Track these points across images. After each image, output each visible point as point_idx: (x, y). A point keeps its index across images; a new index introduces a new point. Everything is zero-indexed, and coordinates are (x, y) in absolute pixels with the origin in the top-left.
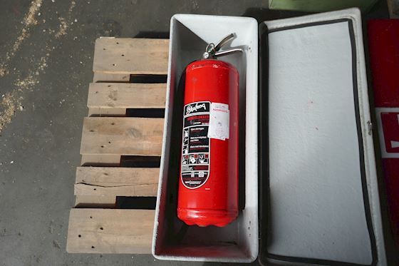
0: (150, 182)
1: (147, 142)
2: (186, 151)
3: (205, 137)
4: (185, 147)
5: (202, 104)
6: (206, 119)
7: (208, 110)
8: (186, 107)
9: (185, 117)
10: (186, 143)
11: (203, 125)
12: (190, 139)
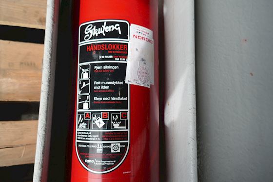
0: (14, 143)
1: (10, 80)
2: (86, 106)
3: (121, 83)
4: (83, 98)
5: (114, 23)
6: (123, 51)
7: (125, 35)
8: (84, 28)
9: (81, 44)
10: (84, 90)
11: (117, 61)
12: (93, 85)
